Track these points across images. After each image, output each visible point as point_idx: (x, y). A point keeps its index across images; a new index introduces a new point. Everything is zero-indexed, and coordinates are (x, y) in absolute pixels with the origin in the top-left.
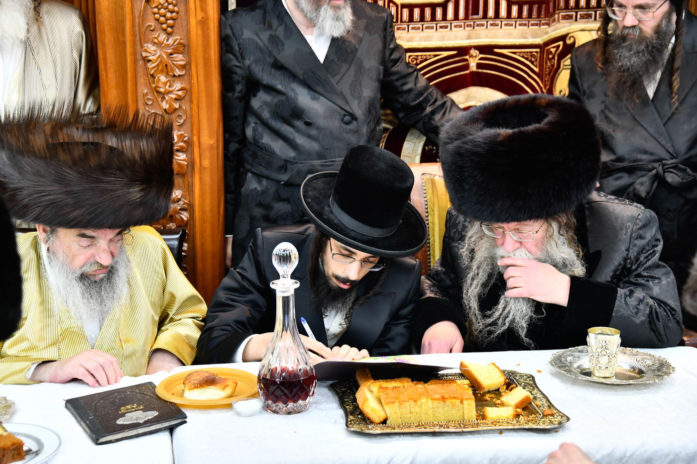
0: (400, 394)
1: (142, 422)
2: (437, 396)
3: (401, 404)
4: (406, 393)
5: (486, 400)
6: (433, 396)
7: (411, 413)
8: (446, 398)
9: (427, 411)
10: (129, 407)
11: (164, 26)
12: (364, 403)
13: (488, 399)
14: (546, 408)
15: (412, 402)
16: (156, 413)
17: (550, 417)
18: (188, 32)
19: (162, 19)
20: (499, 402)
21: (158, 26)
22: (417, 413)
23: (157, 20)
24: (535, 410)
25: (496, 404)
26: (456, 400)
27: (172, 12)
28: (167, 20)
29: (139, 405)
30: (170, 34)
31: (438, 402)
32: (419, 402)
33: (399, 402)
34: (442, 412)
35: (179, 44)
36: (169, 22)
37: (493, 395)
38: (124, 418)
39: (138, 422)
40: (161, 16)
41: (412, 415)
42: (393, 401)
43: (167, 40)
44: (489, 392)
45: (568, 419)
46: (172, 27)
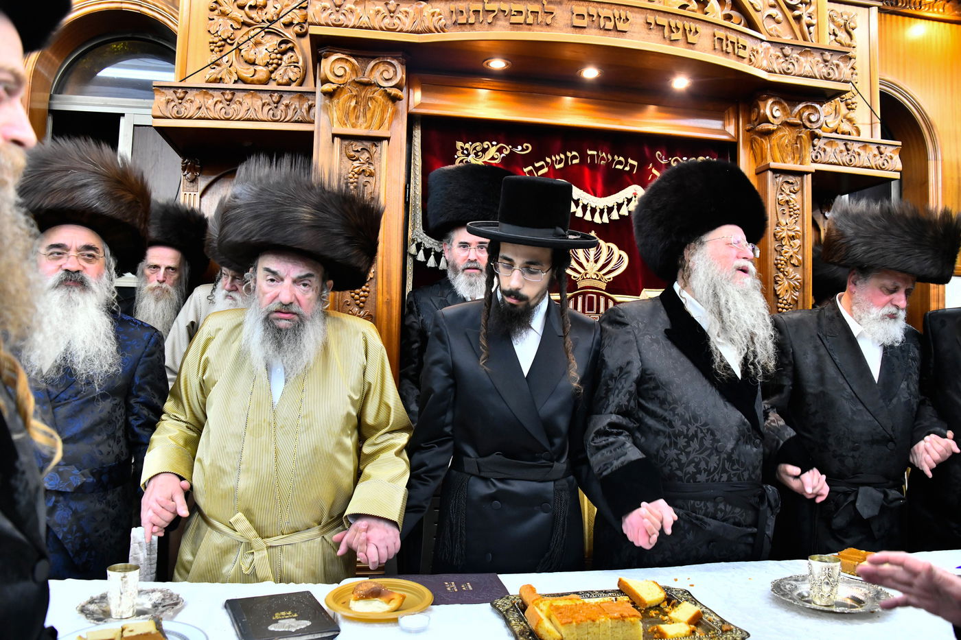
0: (574, 613)
1: (293, 631)
2: (616, 615)
3: (579, 624)
4: (581, 612)
5: (652, 617)
6: (611, 615)
7: (588, 633)
8: (625, 617)
9: (605, 631)
10: (283, 613)
11: (358, 302)
12: (538, 624)
13: (654, 615)
14: (720, 624)
15: (589, 621)
16: (308, 623)
17: (729, 633)
18: (376, 307)
19: (357, 296)
20: (666, 618)
21: (353, 302)
22: (595, 634)
23: (353, 297)
24: (710, 625)
25: (664, 621)
26: (636, 619)
27: (364, 291)
28: (360, 297)
29: (293, 613)
30: (361, 308)
31: (617, 621)
32: (598, 622)
33: (576, 622)
34: (621, 632)
35: (368, 315)
36: (361, 298)
37: (657, 612)
38: (276, 625)
39: (290, 630)
40: (356, 294)
41: (589, 635)
42: (569, 620)
43: (359, 313)
44: (651, 608)
45: (748, 635)
46: (363, 302)
